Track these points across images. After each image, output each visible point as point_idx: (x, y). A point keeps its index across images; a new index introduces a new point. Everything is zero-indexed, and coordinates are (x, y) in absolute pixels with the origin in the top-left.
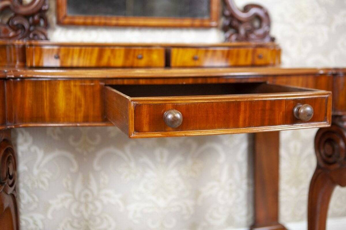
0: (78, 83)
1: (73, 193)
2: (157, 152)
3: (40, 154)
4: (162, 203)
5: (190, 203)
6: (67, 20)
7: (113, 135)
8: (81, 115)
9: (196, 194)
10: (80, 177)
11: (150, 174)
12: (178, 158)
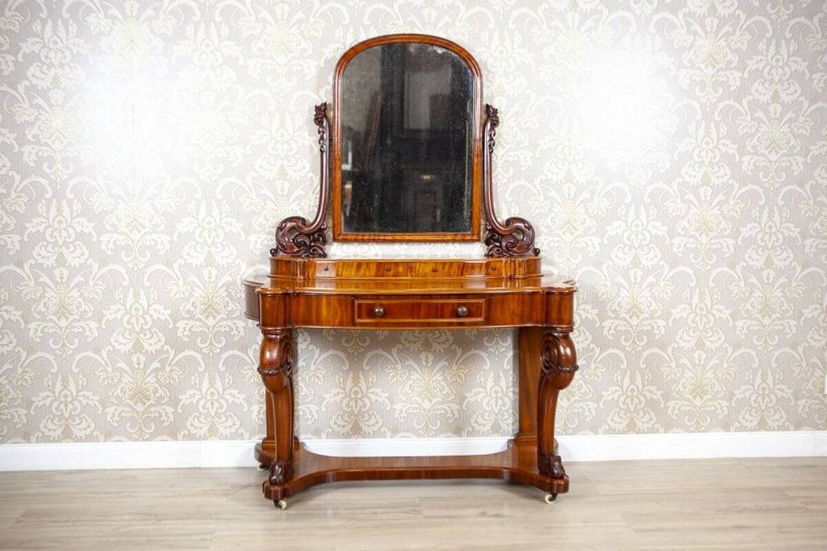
0: (335, 298)
1: (344, 389)
2: (423, 356)
3: (317, 352)
4: (427, 405)
5: (455, 407)
6: (341, 237)
7: (381, 338)
8: (337, 321)
9: (462, 399)
10: (351, 375)
11: (415, 376)
12: (443, 363)
